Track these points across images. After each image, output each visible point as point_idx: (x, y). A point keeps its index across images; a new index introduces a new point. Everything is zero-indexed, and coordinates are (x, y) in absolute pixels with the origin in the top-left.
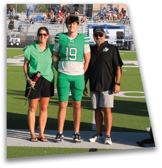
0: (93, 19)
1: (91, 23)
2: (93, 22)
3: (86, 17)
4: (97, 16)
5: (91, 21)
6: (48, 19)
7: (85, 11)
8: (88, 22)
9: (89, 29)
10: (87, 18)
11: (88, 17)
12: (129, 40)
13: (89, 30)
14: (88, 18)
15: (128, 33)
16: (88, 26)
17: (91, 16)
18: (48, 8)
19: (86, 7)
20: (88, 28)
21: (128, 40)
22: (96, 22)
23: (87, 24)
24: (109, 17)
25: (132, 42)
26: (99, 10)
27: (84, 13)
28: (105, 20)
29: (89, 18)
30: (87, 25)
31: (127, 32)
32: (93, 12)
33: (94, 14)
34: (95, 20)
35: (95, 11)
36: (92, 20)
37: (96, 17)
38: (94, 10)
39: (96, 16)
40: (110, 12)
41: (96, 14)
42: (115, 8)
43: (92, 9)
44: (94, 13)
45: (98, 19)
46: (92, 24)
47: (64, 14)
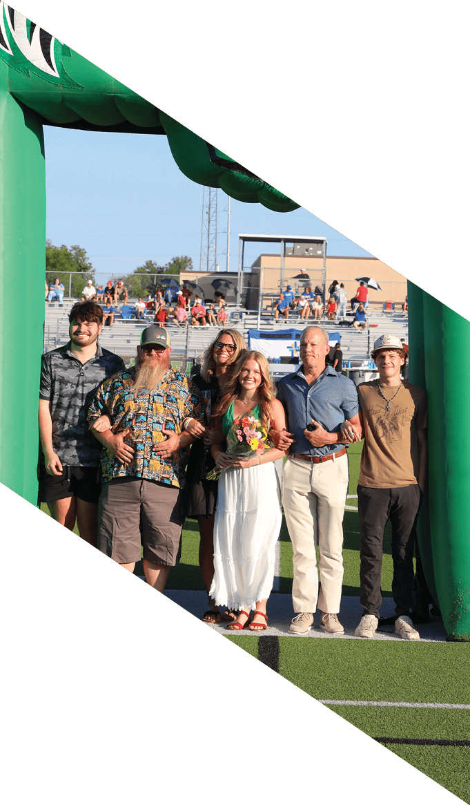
0: (261, 315)
1: (257, 324)
2: (260, 321)
3: (244, 310)
4: (271, 306)
5: (257, 319)
6: (148, 313)
7: (242, 296)
8: (247, 322)
9: (251, 339)
10: (247, 313)
11: (247, 309)
12: (350, 369)
13: (251, 343)
14: (249, 311)
15: (348, 350)
16: (248, 333)
17: (256, 307)
18: (147, 288)
19: (244, 286)
20: (249, 338)
21: (347, 367)
22: (271, 322)
23: (247, 326)
24: (302, 310)
25: (358, 373)
26: (276, 292)
27: (239, 299)
28: (290, 317)
29: (251, 314)
30: (248, 330)
31: (346, 348)
32: (260, 298)
33: (264, 303)
34: (265, 318)
35: (267, 295)
36: (259, 317)
37: (270, 309)
38: (262, 291)
39: (268, 306)
40: (303, 297)
41: (269, 303)
42: (317, 288)
43: (258, 291)
44: (263, 299)
45: (274, 316)
46: (259, 327)
47: (189, 301)
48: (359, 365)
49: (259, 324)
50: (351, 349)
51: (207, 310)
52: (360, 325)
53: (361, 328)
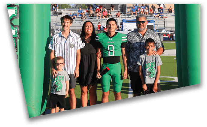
0: (127, 14)
1: (125, 17)
2: (126, 16)
4: (130, 11)
5: (125, 16)
6: (87, 14)
7: (120, 7)
8: (122, 17)
10: (122, 14)
14: (122, 13)
15: (158, 26)
16: (122, 20)
17: (125, 12)
22: (130, 17)
23: (122, 18)
26: (132, 6)
27: (119, 9)
29: (123, 14)
32: (127, 8)
34: (128, 15)
35: (129, 7)
36: (126, 15)
39: (129, 11)
40: (141, 8)
41: (130, 10)
42: (146, 4)
43: (126, 6)
45: (131, 14)
46: (126, 18)
48: (161, 31)
49: (126, 17)
50: (159, 25)
51: (108, 13)
52: (161, 17)
53: (162, 18)
